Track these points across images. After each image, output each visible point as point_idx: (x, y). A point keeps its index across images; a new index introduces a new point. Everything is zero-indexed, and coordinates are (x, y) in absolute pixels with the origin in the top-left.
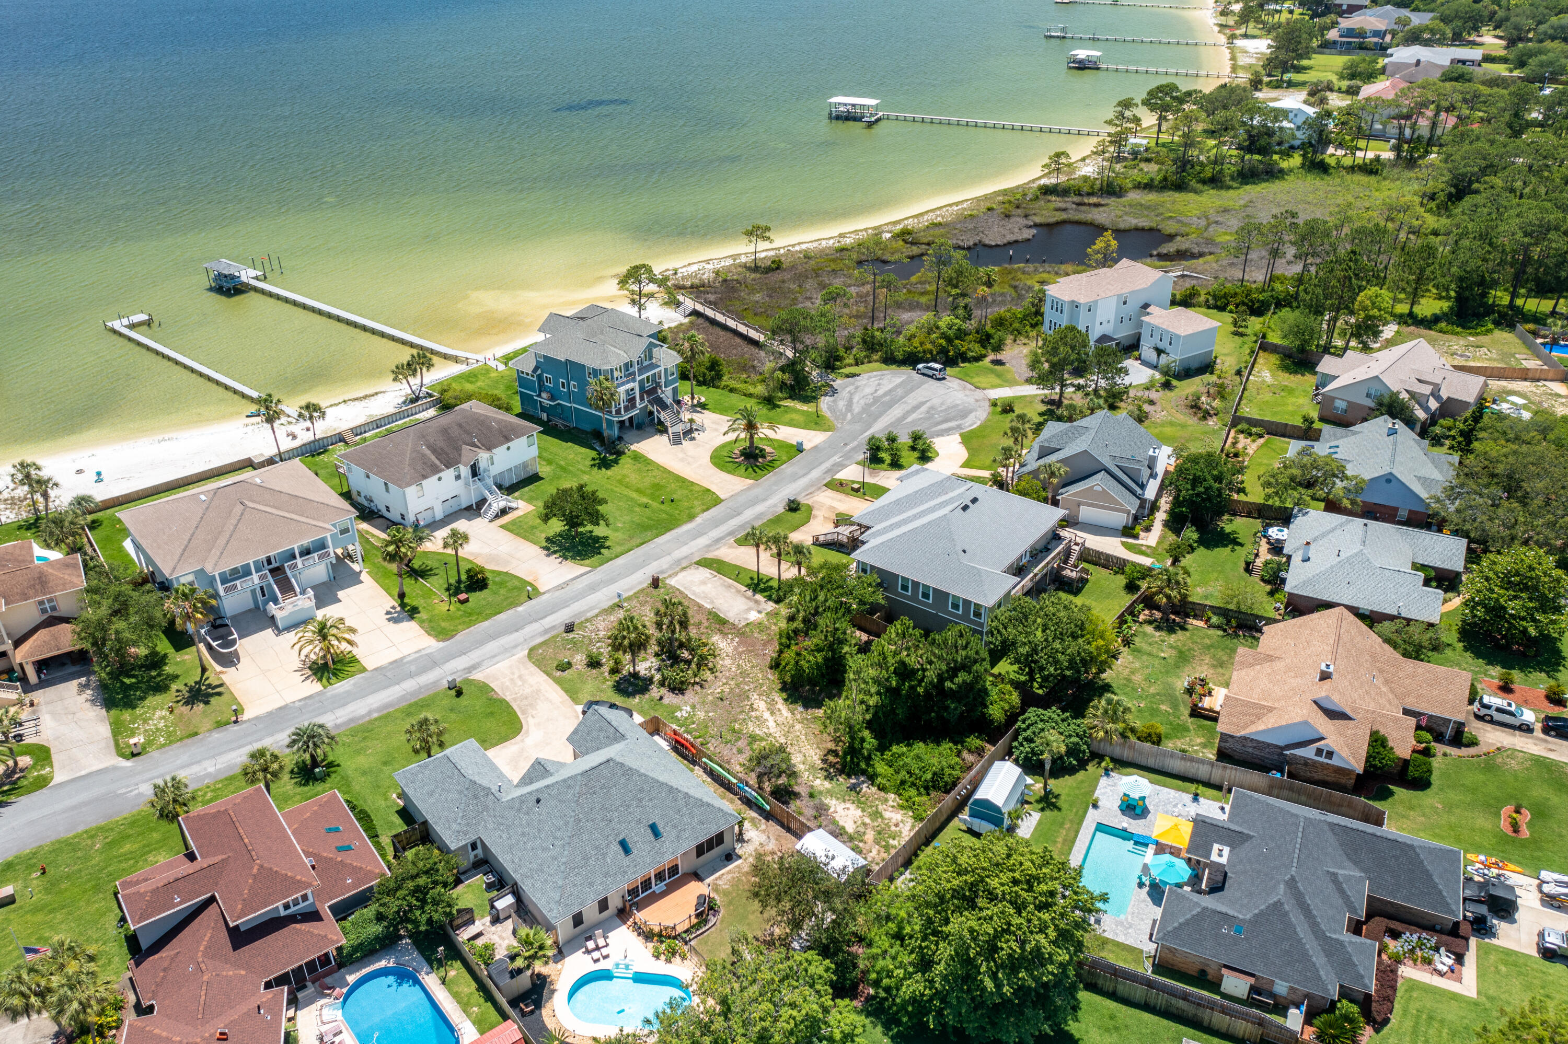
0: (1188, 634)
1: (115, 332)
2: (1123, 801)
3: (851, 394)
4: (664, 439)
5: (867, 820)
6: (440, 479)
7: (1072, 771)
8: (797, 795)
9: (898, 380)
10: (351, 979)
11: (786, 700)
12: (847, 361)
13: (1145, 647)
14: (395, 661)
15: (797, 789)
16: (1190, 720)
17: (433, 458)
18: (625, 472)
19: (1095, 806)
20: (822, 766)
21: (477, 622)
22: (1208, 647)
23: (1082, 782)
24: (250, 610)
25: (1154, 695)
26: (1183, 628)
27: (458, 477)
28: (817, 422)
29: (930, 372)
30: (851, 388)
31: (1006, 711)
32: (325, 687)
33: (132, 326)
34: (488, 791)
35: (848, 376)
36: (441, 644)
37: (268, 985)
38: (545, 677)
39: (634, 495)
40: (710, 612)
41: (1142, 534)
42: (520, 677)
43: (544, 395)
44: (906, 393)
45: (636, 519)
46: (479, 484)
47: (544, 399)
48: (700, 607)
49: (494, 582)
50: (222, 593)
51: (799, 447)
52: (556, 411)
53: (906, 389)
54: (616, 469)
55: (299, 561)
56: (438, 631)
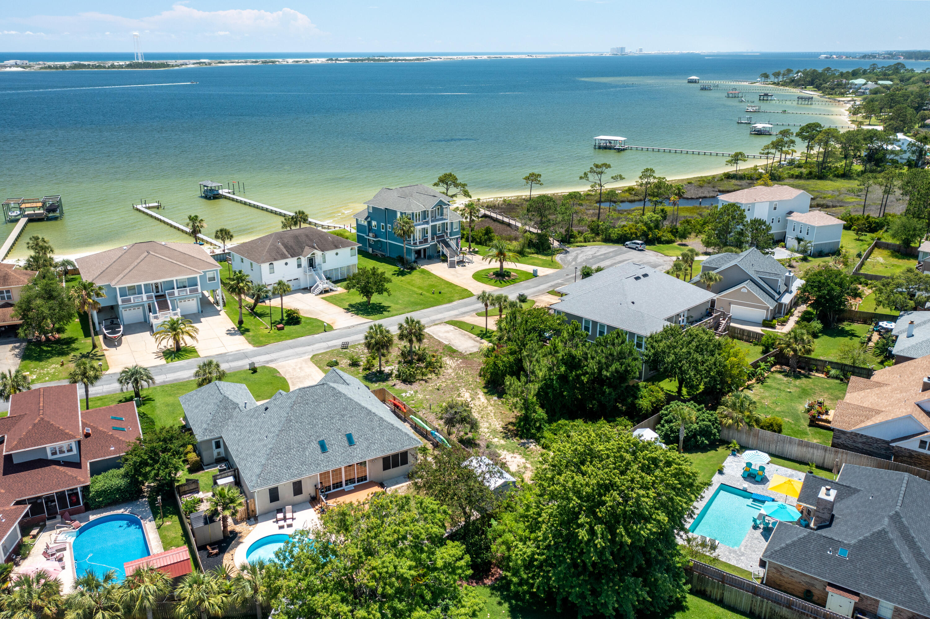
0: (810, 380)
1: (137, 210)
2: (745, 471)
3: (578, 254)
4: (445, 265)
5: (528, 465)
6: (286, 263)
7: (704, 449)
8: (477, 445)
9: (612, 250)
10: (92, 518)
11: (486, 393)
12: (579, 239)
13: (774, 385)
14: (221, 354)
15: (477, 442)
16: (808, 428)
17: (284, 250)
18: (413, 278)
19: (721, 472)
20: (501, 430)
21: (285, 339)
22: (827, 389)
23: (712, 457)
24: (141, 323)
25: (779, 412)
26: (807, 377)
27: (299, 266)
28: (552, 265)
29: (635, 246)
30: (579, 252)
31: (653, 403)
32: (167, 363)
33: (149, 208)
34: (236, 406)
35: (578, 246)
36: (256, 348)
38: (318, 369)
39: (416, 289)
40: (446, 346)
41: (778, 327)
42: (300, 368)
43: (371, 235)
44: (616, 255)
45: (412, 300)
46: (313, 272)
47: (371, 237)
48: (440, 343)
49: (305, 322)
50: (120, 303)
51: (535, 275)
52: (377, 245)
53: (616, 254)
54: (408, 277)
55: (176, 291)
56: (257, 342)
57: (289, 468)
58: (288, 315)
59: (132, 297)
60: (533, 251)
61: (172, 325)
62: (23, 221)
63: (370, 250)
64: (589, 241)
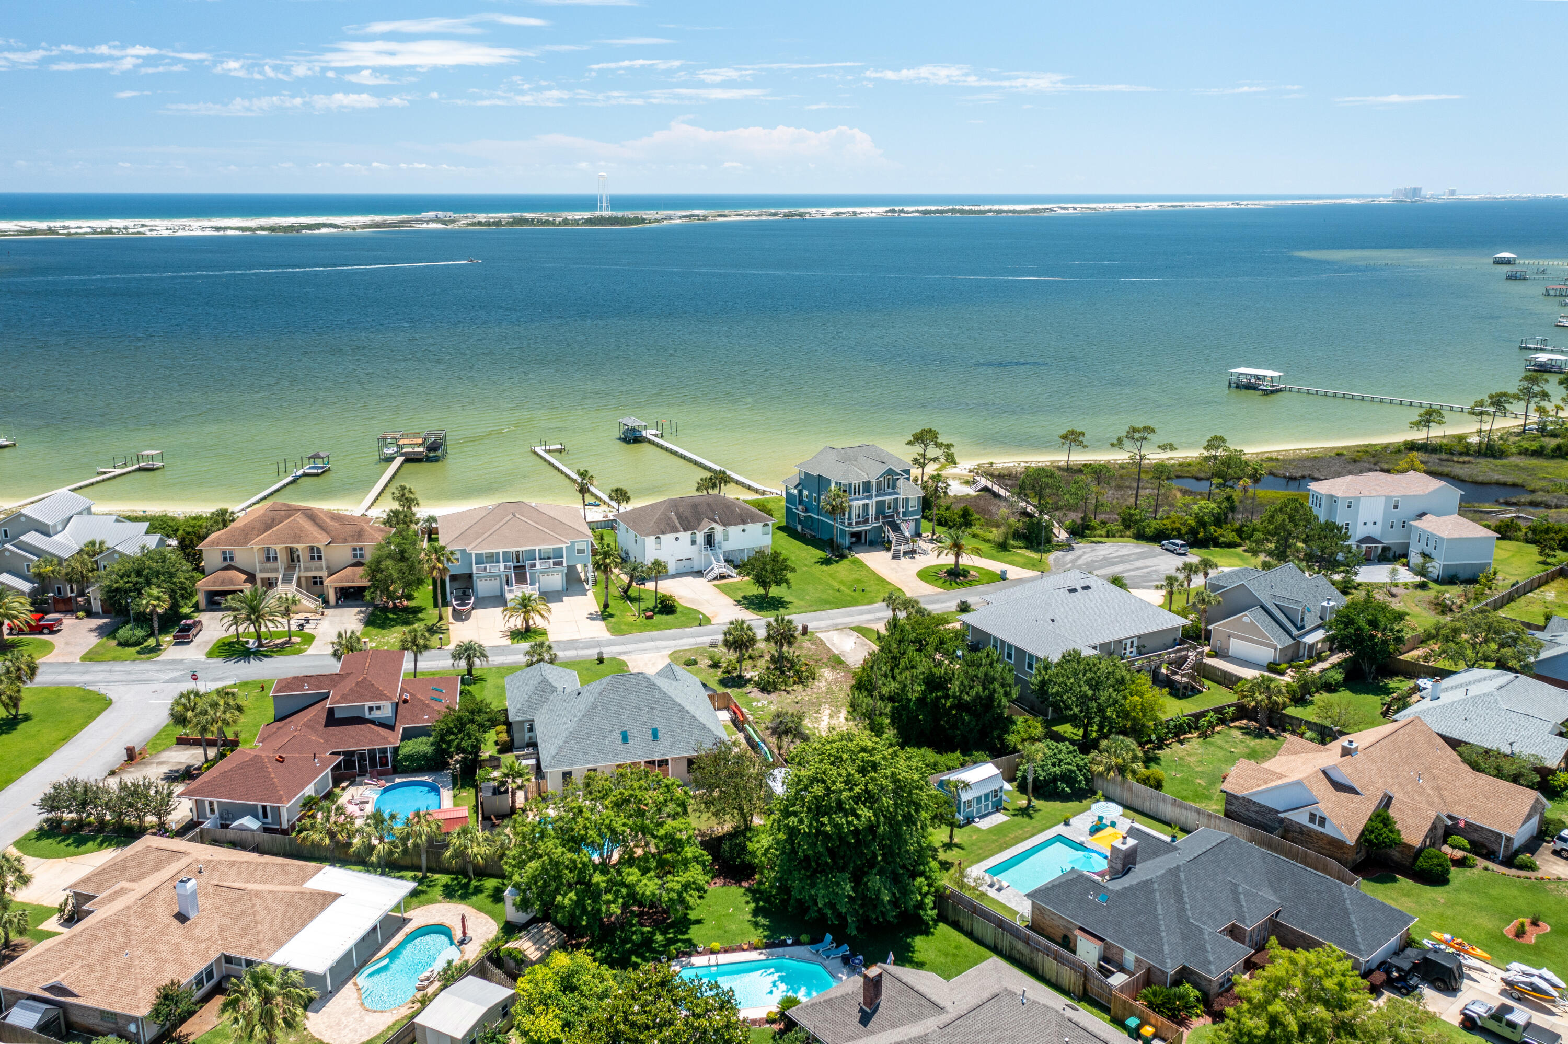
0: (1274, 742)
1: (535, 453)
2: (1094, 825)
3: (1084, 553)
6: (677, 539)
7: (1062, 798)
9: (1139, 550)
10: (398, 780)
11: (850, 713)
12: (1098, 532)
13: (1220, 742)
14: (572, 640)
16: (1219, 794)
18: (839, 569)
19: (1066, 824)
21: (650, 630)
23: (1066, 808)
24: (495, 596)
25: (1197, 772)
26: (1272, 737)
27: (693, 542)
28: (1037, 565)
29: (1172, 547)
30: (1088, 550)
32: (512, 643)
33: (549, 451)
34: (554, 690)
35: (1092, 542)
36: (612, 637)
37: (333, 753)
40: (835, 655)
41: (1290, 673)
42: (654, 664)
43: (800, 508)
44: (1138, 559)
45: (824, 596)
46: (710, 552)
47: (799, 511)
48: (829, 650)
49: (682, 613)
50: (475, 571)
51: (1003, 577)
52: (808, 522)
53: (1140, 556)
54: (834, 567)
55: (538, 562)
56: (616, 631)
57: (585, 754)
58: (661, 602)
59: (488, 566)
60: (1021, 544)
61: (523, 600)
62: (399, 460)
63: (799, 528)
64: (1114, 536)
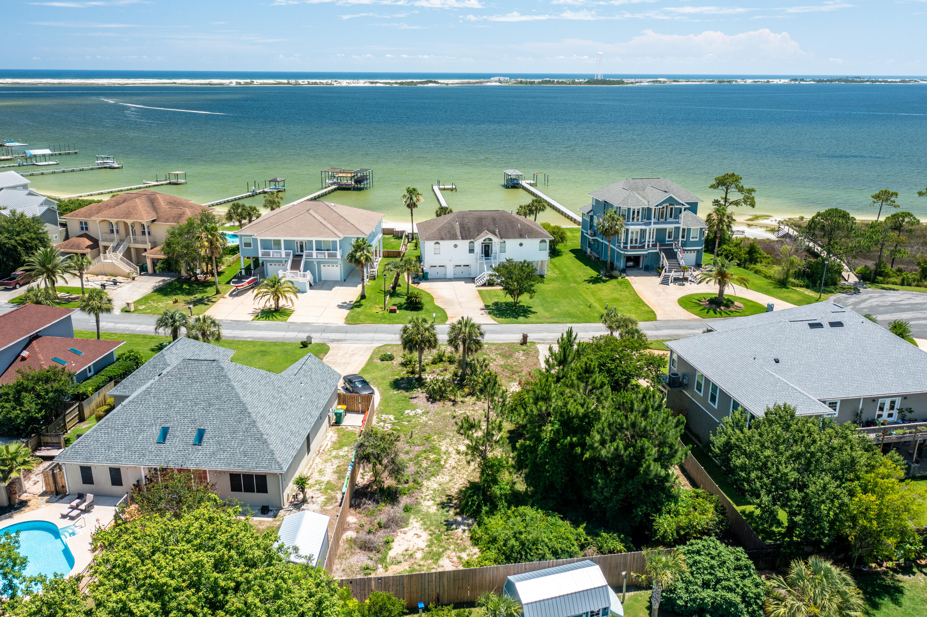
1: (433, 190)
4: (654, 279)
6: (456, 246)
8: (395, 502)
14: (306, 323)
15: (403, 498)
17: (458, 231)
27: (471, 251)
32: (253, 320)
33: (443, 189)
38: (367, 359)
39: (592, 300)
42: (354, 354)
43: (590, 232)
45: (573, 311)
46: (484, 261)
47: (590, 235)
50: (260, 255)
51: (767, 310)
52: (595, 245)
55: (314, 253)
56: (353, 319)
57: (109, 448)
59: (271, 251)
60: (802, 283)
63: (589, 253)
